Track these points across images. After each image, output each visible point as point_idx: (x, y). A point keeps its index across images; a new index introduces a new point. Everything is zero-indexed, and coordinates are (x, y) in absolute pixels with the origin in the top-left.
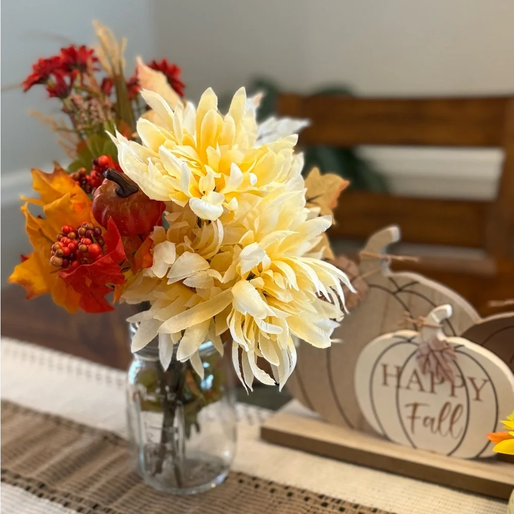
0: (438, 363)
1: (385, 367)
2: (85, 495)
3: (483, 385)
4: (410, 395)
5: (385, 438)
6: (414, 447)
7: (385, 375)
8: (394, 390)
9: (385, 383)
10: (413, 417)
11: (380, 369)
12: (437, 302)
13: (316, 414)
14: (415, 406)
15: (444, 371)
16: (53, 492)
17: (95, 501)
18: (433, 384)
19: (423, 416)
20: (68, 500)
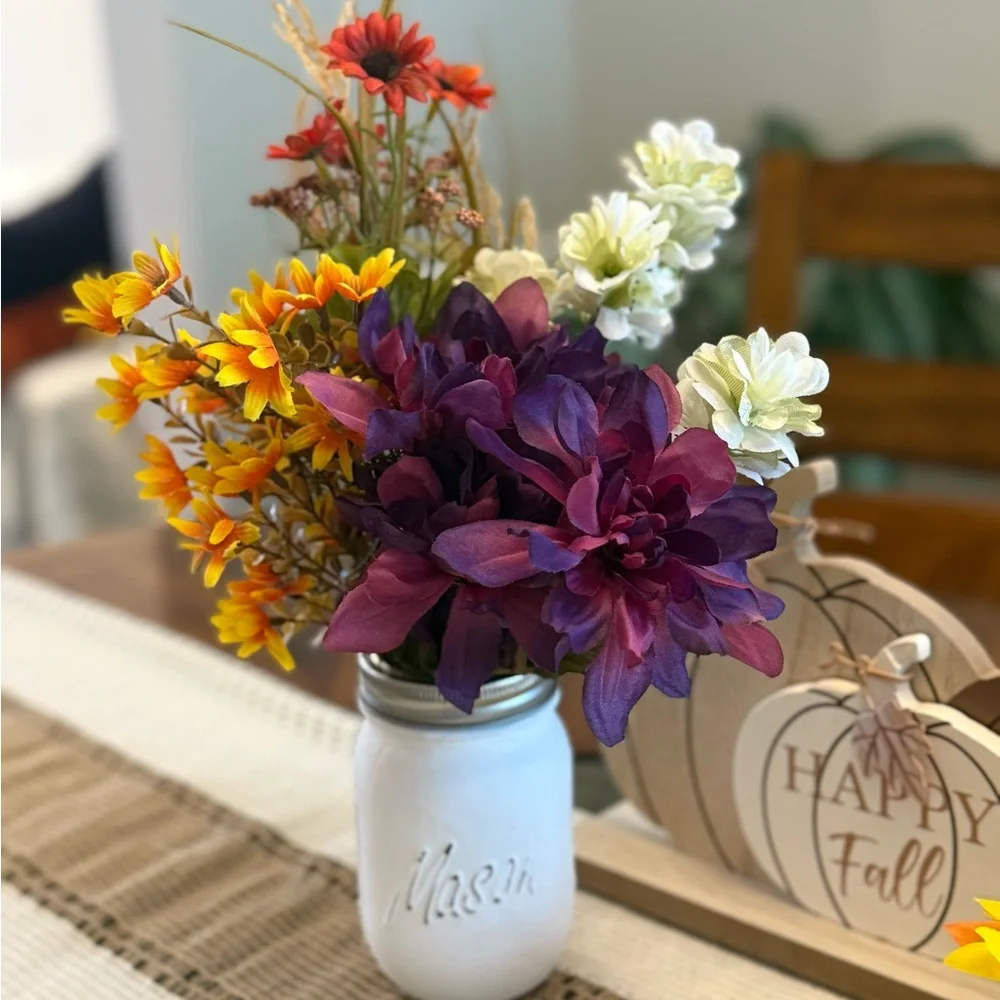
0: (894, 756)
1: (792, 751)
2: (179, 951)
3: (986, 812)
4: (840, 817)
5: (788, 897)
6: (847, 925)
7: (792, 769)
8: (809, 801)
9: (791, 786)
10: (845, 863)
11: (781, 755)
12: (901, 628)
13: (661, 833)
14: (850, 839)
15: (905, 774)
16: (126, 936)
17: (193, 963)
18: (885, 798)
19: (865, 863)
20: (144, 956)
